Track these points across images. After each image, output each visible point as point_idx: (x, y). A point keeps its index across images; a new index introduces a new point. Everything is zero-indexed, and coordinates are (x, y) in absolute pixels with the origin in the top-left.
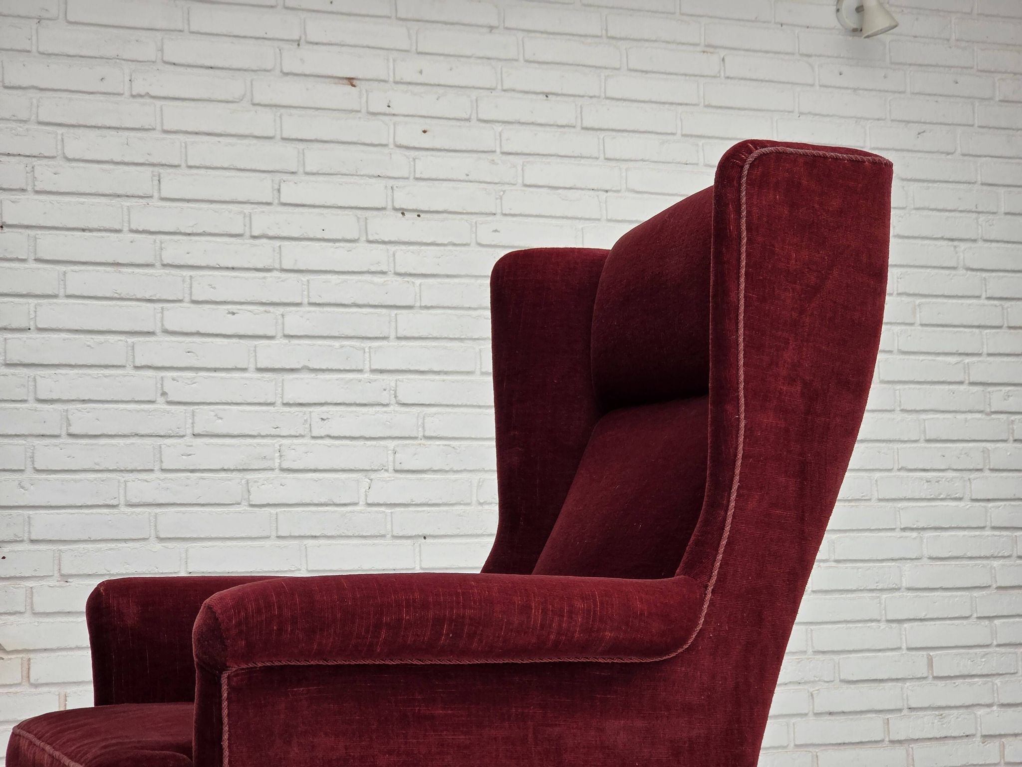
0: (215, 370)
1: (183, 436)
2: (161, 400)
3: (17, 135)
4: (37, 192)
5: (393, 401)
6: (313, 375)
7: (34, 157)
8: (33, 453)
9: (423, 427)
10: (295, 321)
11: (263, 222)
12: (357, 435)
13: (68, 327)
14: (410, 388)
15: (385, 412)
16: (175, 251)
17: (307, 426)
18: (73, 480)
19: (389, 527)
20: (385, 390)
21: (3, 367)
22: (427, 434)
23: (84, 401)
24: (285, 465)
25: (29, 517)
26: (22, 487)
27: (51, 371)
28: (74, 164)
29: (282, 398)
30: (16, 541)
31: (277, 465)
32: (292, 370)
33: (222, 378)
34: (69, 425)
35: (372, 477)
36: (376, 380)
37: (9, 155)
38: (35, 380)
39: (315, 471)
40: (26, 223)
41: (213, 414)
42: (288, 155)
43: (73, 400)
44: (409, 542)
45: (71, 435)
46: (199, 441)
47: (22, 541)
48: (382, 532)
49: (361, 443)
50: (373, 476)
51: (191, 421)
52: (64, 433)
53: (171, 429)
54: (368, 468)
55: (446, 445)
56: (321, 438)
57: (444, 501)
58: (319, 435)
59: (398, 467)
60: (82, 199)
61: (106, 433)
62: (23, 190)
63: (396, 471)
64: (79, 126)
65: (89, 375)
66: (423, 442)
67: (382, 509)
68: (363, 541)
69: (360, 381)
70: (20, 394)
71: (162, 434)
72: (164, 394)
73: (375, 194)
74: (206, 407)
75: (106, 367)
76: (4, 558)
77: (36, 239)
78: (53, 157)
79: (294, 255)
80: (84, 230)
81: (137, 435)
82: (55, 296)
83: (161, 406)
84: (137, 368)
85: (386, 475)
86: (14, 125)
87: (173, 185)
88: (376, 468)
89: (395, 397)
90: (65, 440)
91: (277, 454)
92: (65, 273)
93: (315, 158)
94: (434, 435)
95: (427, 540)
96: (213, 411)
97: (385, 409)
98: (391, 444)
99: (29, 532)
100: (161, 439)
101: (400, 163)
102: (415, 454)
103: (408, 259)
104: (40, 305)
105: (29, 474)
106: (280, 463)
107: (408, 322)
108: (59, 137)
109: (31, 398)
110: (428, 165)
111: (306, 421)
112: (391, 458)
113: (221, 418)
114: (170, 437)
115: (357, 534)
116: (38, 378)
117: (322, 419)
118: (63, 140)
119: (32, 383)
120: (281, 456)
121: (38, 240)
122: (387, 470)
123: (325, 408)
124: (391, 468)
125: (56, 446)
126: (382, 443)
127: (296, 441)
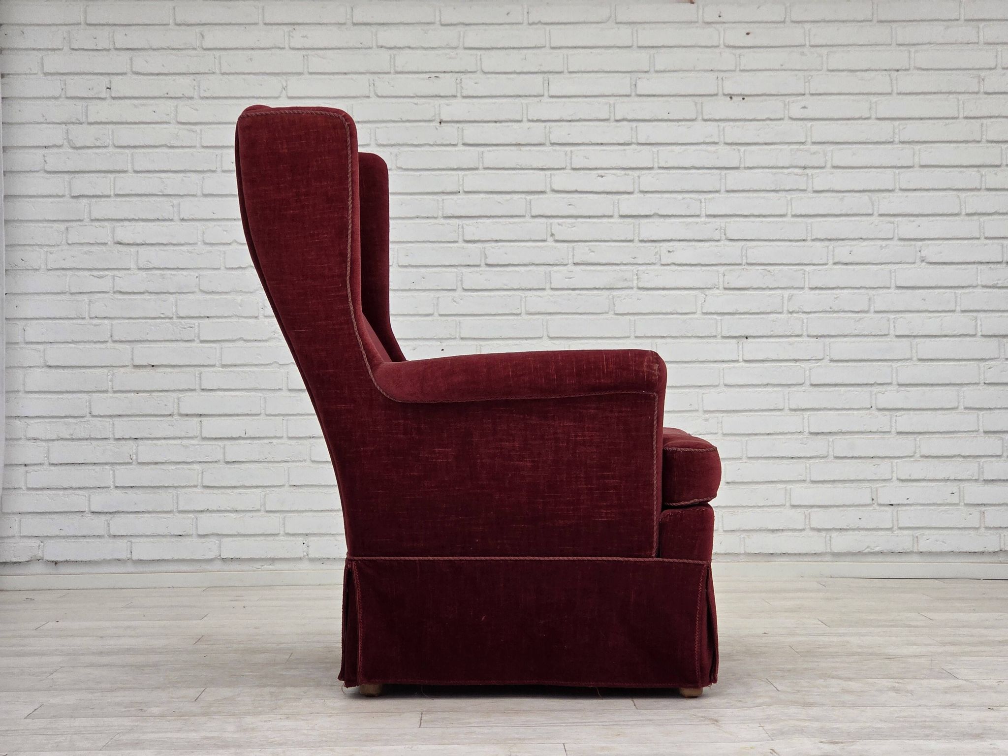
0: (590, 217)
1: (566, 265)
2: (550, 239)
3: (450, 58)
4: (464, 97)
5: (723, 237)
6: (662, 220)
7: (462, 72)
8: (462, 278)
9: (746, 257)
10: (648, 180)
11: (624, 109)
12: (696, 263)
13: (485, 190)
14: (736, 228)
15: (717, 246)
16: (560, 133)
17: (658, 256)
18: (488, 296)
19: (719, 329)
20: (717, 229)
22: (749, 261)
23: (496, 241)
24: (641, 285)
25: (460, 323)
26: (455, 301)
27: (475, 221)
28: (489, 76)
29: (639, 237)
30: (451, 339)
31: (635, 285)
32: (646, 216)
33: (594, 223)
34: (486, 258)
35: (707, 294)
36: (709, 223)
37: (445, 72)
38: (463, 228)
39: (664, 289)
40: (456, 119)
41: (588, 248)
42: (641, 59)
43: (489, 241)
44: (735, 341)
45: (488, 265)
46: (579, 268)
47: (455, 338)
48: (714, 334)
49: (698, 268)
50: (708, 292)
51: (572, 254)
52: (483, 264)
53: (557, 260)
54: (705, 287)
55: (763, 269)
56: (668, 265)
57: (762, 310)
58: (666, 263)
59: (727, 286)
60: (494, 100)
61: (511, 263)
62: (454, 96)
63: (725, 289)
64: (493, 48)
65: (500, 222)
66: (746, 267)
67: (715, 316)
68: (700, 340)
69: (697, 223)
70: (452, 237)
71: (551, 263)
72: (552, 235)
73: (708, 84)
74: (583, 244)
75: (512, 217)
76: (443, 350)
77: (463, 130)
78: (475, 72)
79: (646, 132)
80: (496, 122)
81: (533, 264)
82: (477, 169)
83: (550, 243)
84: (533, 217)
85: (718, 291)
86: (448, 51)
87: (558, 86)
88: (709, 287)
89: (725, 234)
90: (484, 268)
91: (635, 277)
92: (483, 153)
93: (663, 60)
94: (754, 262)
95: (749, 340)
96: (588, 246)
97: (717, 243)
98: (721, 269)
99: (460, 333)
100: (550, 266)
101: (727, 59)
102: (739, 276)
103: (733, 132)
104: (466, 175)
105: (460, 293)
106: (637, 284)
107: (733, 179)
108: (479, 57)
109: (460, 240)
110: (749, 59)
111: (657, 253)
112: (721, 280)
113: (593, 252)
114: (557, 265)
115: (694, 335)
116: (465, 226)
117: (669, 251)
118: (481, 59)
119: (460, 229)
120: (638, 278)
121: (464, 131)
122: (718, 288)
123: (671, 244)
124: (721, 287)
125: (477, 272)
126: (714, 268)
127: (649, 267)
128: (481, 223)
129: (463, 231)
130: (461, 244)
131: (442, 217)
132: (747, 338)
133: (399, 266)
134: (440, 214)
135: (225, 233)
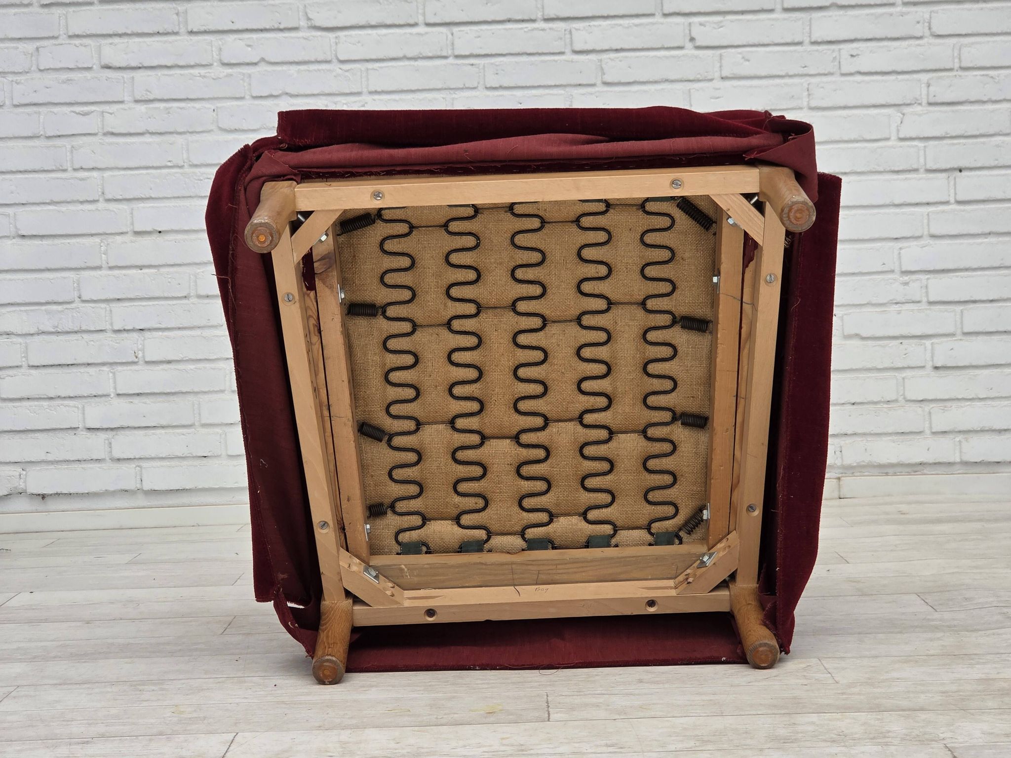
128: (594, 26)
129: (571, 38)
130: (569, 56)
131: (542, 20)
132: (960, 171)
133: (486, 88)
134: (540, 15)
135: (250, 49)
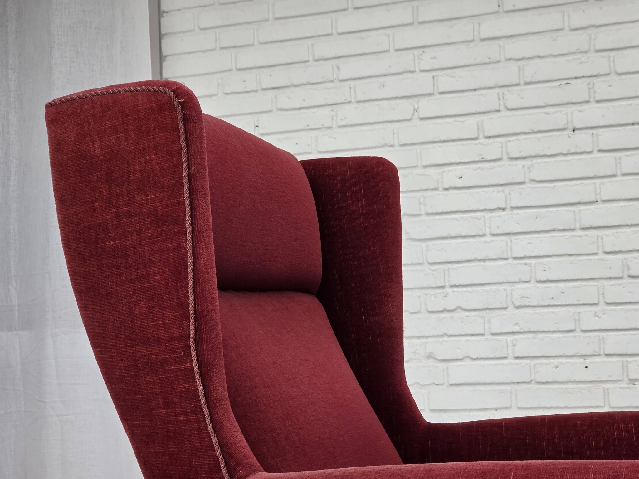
3: (581, 63)
4: (598, 102)
7: (595, 76)
8: (604, 291)
13: (624, 197)
18: (633, 309)
21: (580, 230)
25: (603, 338)
26: (597, 316)
27: (614, 231)
28: (623, 77)
30: (595, 355)
34: (629, 269)
37: (576, 78)
38: (602, 238)
40: (590, 125)
43: (631, 251)
45: (631, 277)
47: (599, 355)
52: (625, 275)
60: (630, 102)
62: (588, 102)
64: (626, 48)
70: (592, 249)
76: (586, 367)
77: (597, 136)
78: (608, 74)
80: (633, 124)
82: (614, 176)
86: (579, 56)
90: (627, 280)
92: (620, 158)
99: (604, 349)
104: (603, 183)
105: (602, 306)
108: (612, 59)
109: (600, 251)
116: (604, 236)
118: (614, 60)
119: (600, 240)
121: (599, 137)
125: (620, 285)
